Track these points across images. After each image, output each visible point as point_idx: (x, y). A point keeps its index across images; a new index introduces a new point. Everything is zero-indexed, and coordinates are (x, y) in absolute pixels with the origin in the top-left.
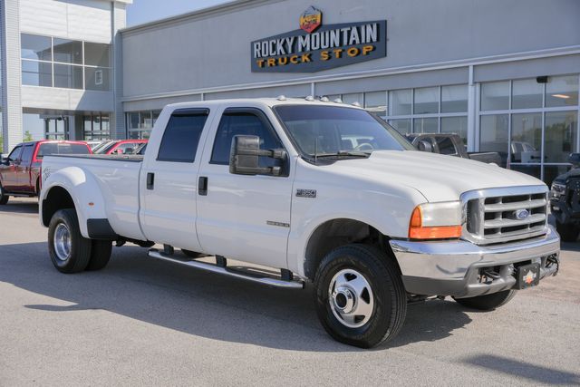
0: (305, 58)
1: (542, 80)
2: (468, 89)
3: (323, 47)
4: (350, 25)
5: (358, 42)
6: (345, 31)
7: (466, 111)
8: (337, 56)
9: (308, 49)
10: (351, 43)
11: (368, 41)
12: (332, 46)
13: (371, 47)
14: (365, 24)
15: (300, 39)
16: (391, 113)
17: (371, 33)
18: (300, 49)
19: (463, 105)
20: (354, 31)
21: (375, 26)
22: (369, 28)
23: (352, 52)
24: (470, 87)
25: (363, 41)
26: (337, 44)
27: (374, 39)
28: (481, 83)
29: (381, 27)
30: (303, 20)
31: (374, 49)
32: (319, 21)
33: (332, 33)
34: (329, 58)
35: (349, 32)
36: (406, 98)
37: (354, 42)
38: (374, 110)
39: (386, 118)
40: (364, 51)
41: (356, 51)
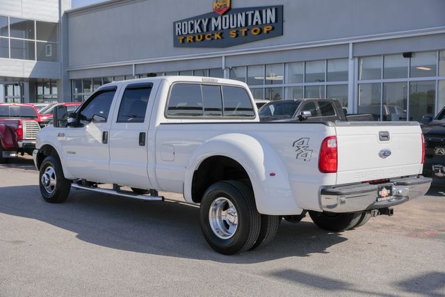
0: (217, 36)
1: (408, 55)
2: (348, 63)
3: (232, 27)
4: (254, 9)
5: (260, 23)
6: (250, 13)
7: (347, 80)
8: (243, 34)
9: (220, 28)
10: (254, 23)
11: (268, 22)
12: (239, 26)
13: (271, 27)
14: (266, 8)
15: (213, 20)
16: (287, 82)
17: (271, 16)
18: (213, 29)
19: (344, 75)
20: (257, 14)
21: (274, 10)
22: (269, 11)
23: (255, 31)
24: (350, 61)
25: (264, 22)
26: (243, 25)
27: (273, 21)
28: (359, 58)
29: (279, 10)
30: (215, 5)
31: (273, 29)
32: (228, 5)
33: (239, 15)
34: (237, 36)
35: (253, 15)
36: (299, 69)
37: (257, 23)
38: (273, 78)
39: (283, 85)
40: (265, 30)
41: (259, 30)
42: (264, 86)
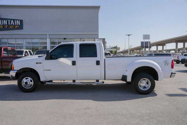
1: (65, 39)
2: (47, 40)
5: (14, 24)
8: (6, 27)
10: (11, 24)
11: (17, 24)
12: (4, 24)
13: (18, 26)
14: (16, 20)
16: (24, 44)
17: (18, 23)
19: (46, 43)
20: (12, 21)
21: (19, 21)
22: (17, 21)
24: (47, 39)
25: (15, 24)
26: (6, 24)
27: (19, 24)
28: (50, 38)
33: (4, 21)
38: (19, 43)
39: (23, 45)
40: (16, 27)
41: (13, 27)
42: (15, 45)
